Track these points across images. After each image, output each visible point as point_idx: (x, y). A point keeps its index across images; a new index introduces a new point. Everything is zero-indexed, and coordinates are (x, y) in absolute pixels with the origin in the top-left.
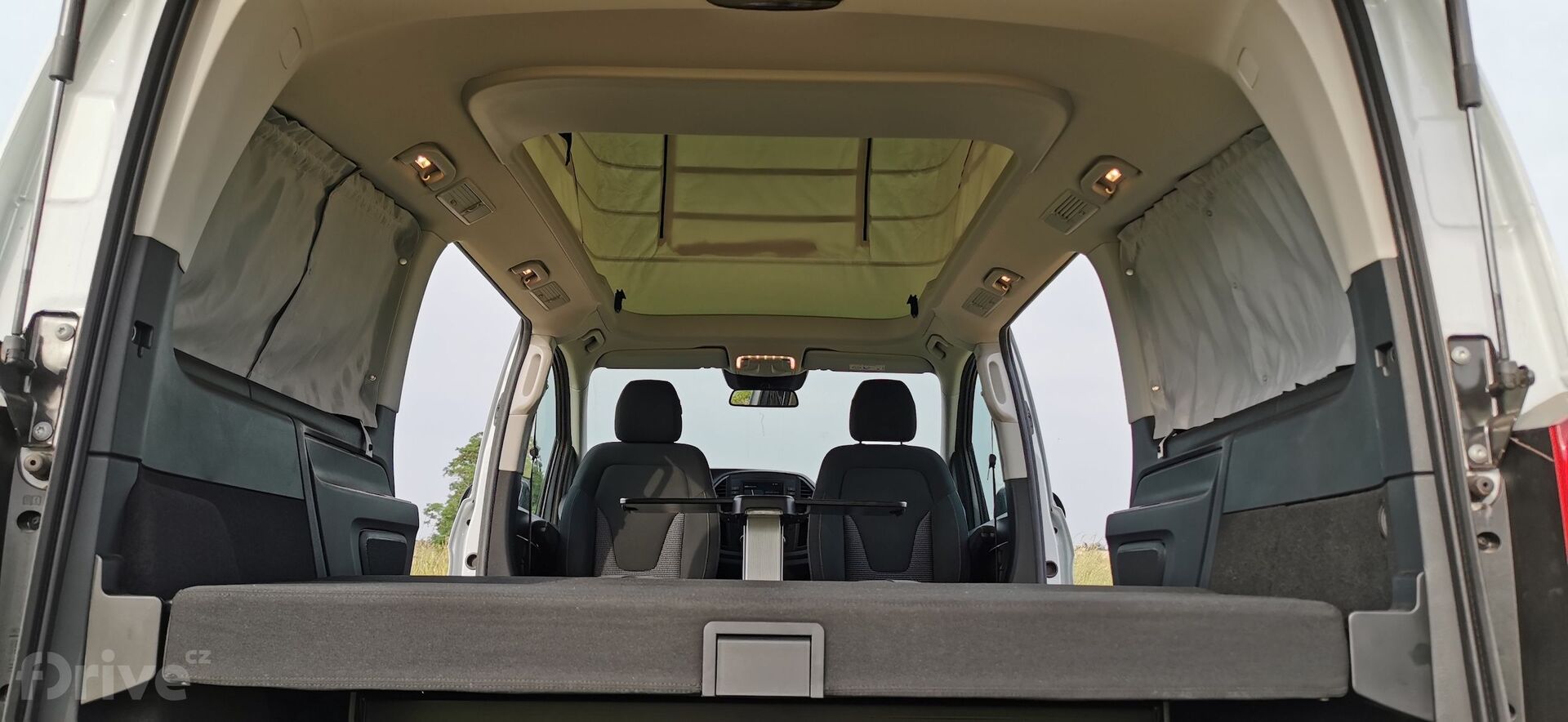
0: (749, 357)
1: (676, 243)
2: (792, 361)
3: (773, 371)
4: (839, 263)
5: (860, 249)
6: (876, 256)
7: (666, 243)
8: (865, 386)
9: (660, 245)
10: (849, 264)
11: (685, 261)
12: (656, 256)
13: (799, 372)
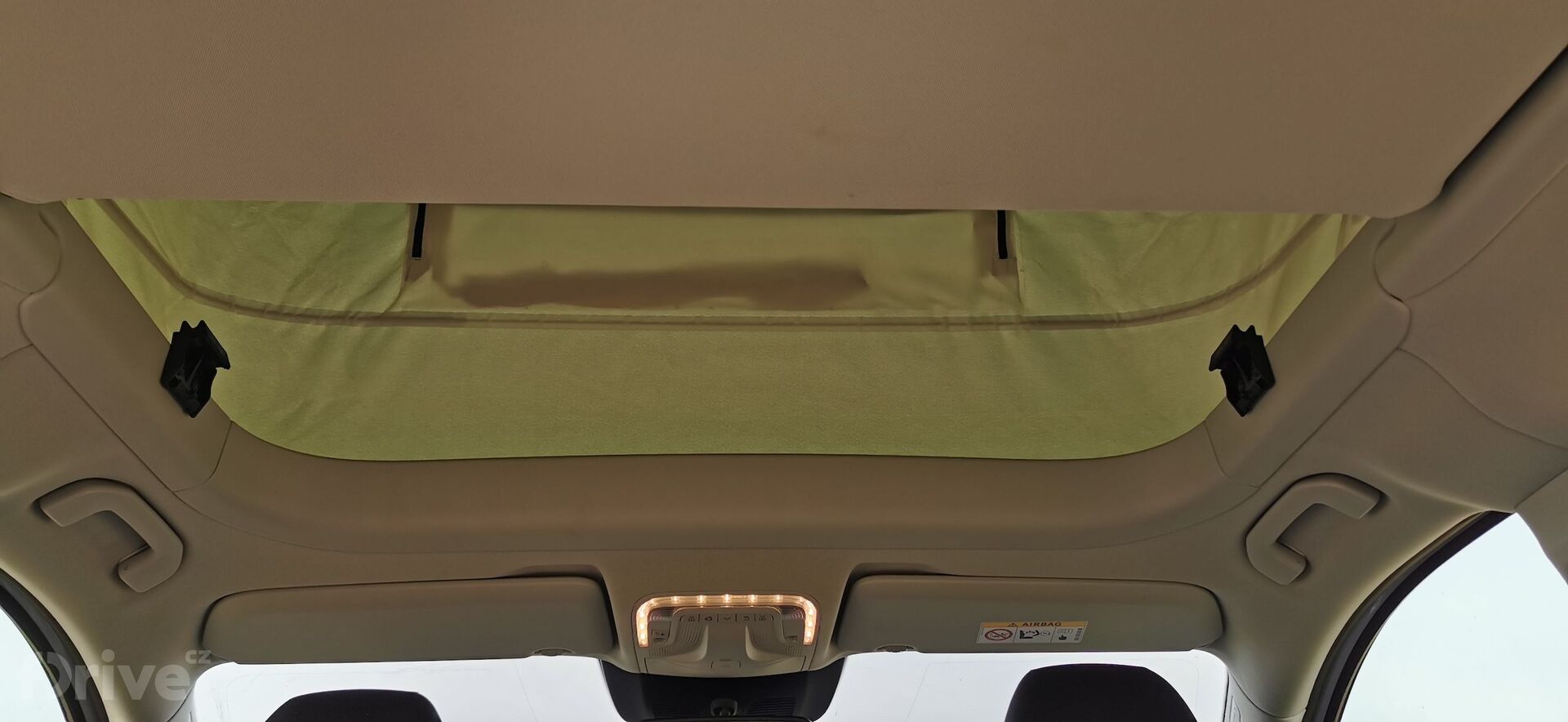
0: (676, 600)
1: (459, 269)
2: (811, 610)
3: (750, 651)
4: (934, 323)
5: (991, 282)
6: (1036, 304)
7: (428, 275)
8: (1034, 686)
9: (410, 277)
10: (960, 324)
11: (484, 321)
12: (398, 309)
13: (825, 659)
